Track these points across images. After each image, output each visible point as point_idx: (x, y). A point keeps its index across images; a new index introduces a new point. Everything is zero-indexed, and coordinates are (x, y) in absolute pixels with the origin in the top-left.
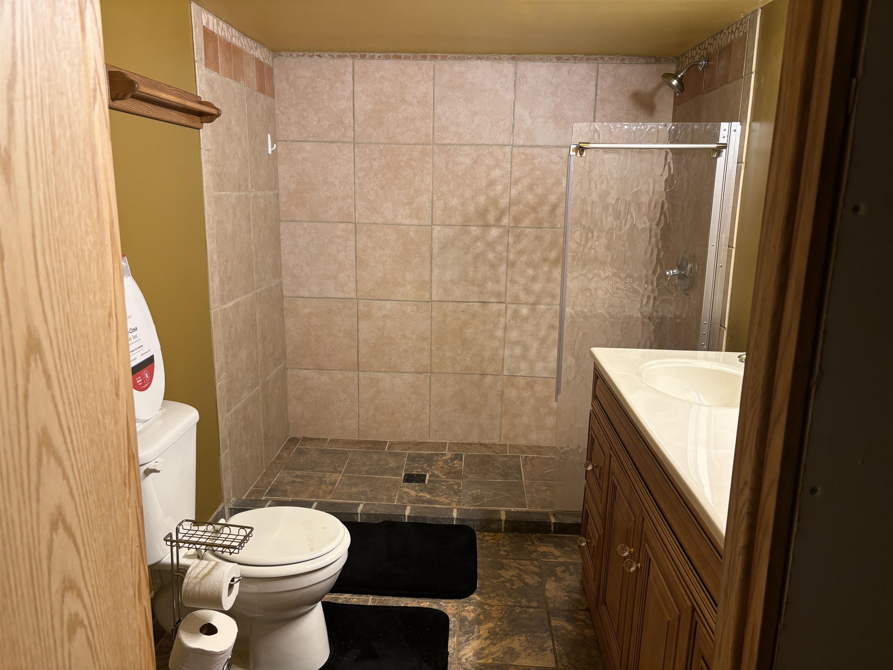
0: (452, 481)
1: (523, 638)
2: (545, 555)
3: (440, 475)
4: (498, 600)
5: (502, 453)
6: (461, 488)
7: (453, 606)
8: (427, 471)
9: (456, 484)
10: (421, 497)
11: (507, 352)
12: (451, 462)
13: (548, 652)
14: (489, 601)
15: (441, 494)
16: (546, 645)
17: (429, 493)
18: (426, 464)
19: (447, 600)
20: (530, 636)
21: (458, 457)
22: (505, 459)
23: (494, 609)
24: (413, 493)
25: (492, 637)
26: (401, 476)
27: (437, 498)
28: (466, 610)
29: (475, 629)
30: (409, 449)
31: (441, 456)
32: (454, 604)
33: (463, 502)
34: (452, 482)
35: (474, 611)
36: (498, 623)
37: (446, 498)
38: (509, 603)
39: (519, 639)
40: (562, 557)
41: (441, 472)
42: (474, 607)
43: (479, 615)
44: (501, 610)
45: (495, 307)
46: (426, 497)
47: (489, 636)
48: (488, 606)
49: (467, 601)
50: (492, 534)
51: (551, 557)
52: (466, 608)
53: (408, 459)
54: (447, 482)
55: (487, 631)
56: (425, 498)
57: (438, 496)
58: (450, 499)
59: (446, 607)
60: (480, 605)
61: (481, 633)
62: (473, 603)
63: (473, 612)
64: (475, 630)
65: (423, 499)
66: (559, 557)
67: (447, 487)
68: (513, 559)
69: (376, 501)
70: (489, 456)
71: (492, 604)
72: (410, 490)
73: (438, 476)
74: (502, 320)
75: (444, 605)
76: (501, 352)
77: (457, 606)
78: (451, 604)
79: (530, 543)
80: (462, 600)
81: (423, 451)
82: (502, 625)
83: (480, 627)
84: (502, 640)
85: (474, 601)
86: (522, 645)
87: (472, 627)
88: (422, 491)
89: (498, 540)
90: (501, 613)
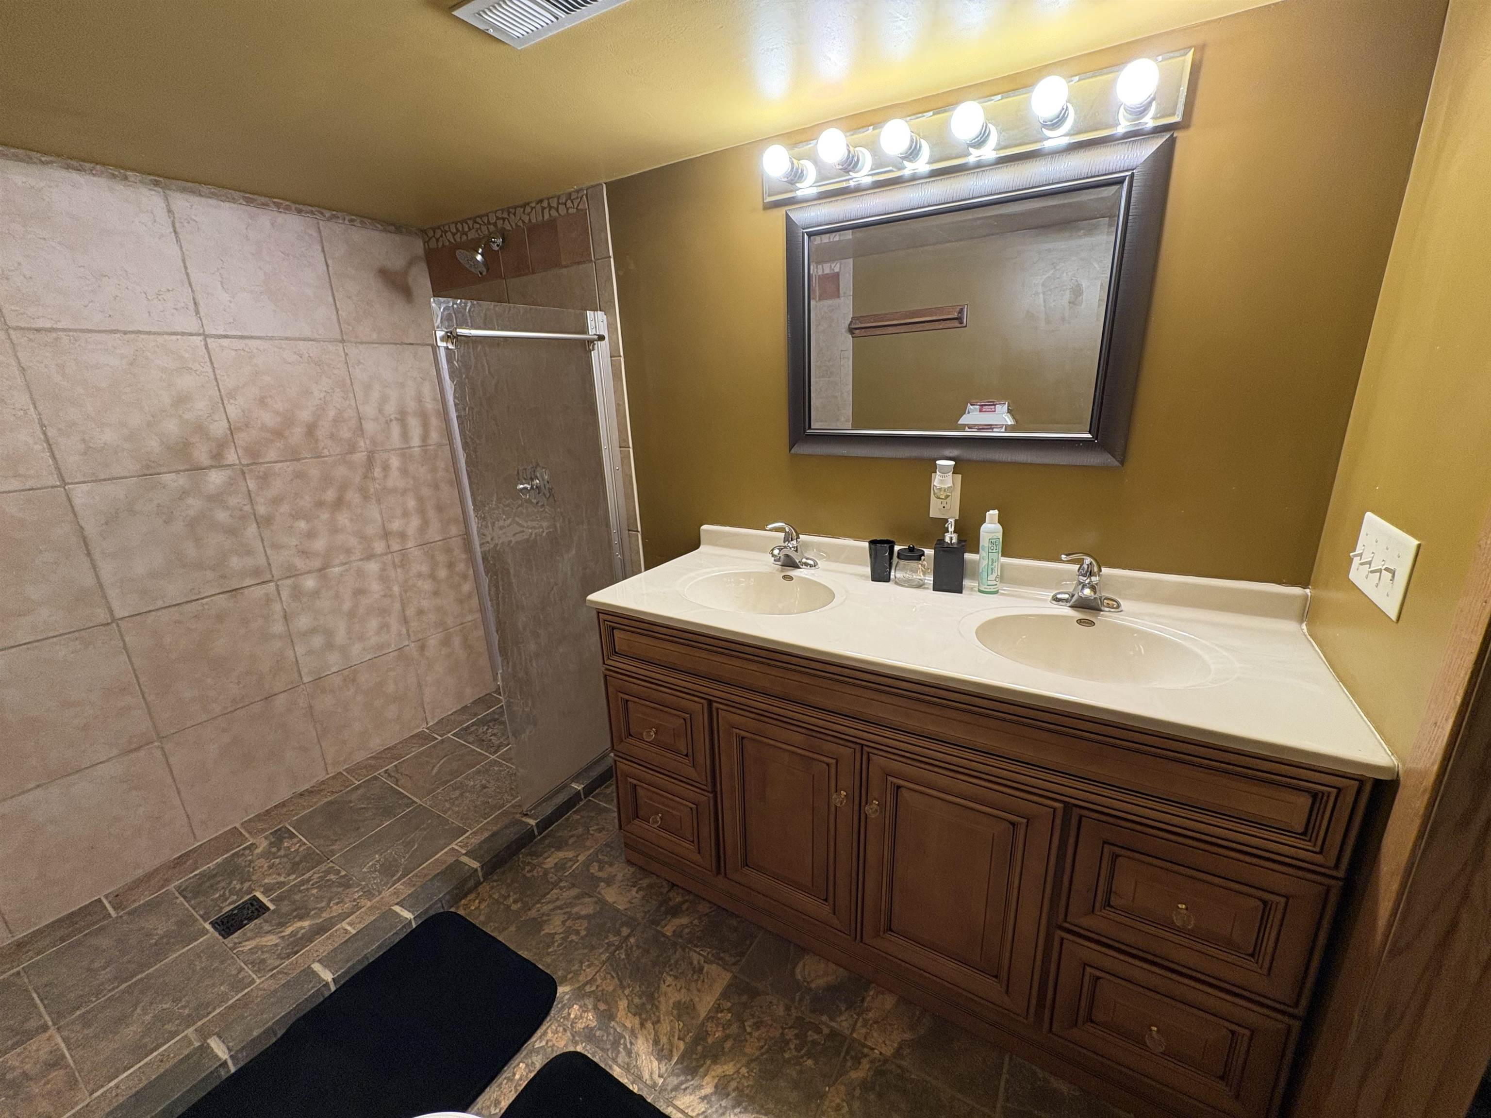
0: (314, 873)
1: (669, 980)
2: (560, 867)
3: (282, 879)
4: (589, 966)
5: (347, 787)
6: (343, 873)
7: (556, 1032)
8: (250, 890)
9: (328, 872)
10: (292, 934)
11: (300, 650)
12: (279, 850)
13: (706, 967)
14: (582, 978)
15: (323, 904)
16: (695, 962)
17: (301, 918)
18: (235, 882)
19: (539, 1033)
20: (671, 970)
21: (280, 836)
22: (360, 792)
23: (599, 981)
24: (271, 940)
25: (644, 1016)
26: (205, 932)
27: (325, 915)
28: (576, 1018)
29: (615, 1030)
30: (167, 881)
31: (247, 852)
32: (554, 1027)
33: (374, 889)
34: (316, 876)
35: (584, 1009)
36: (627, 992)
37: (338, 903)
38: (604, 957)
39: (668, 986)
40: (579, 854)
41: (279, 874)
42: (577, 1004)
43: (595, 1008)
44: (607, 973)
45: (258, 592)
46: (302, 928)
47: (640, 1018)
48: (589, 986)
49: (560, 1006)
50: (472, 896)
51: (570, 864)
52: (572, 1016)
53: (185, 897)
54: (309, 880)
55: (629, 1015)
56: (303, 931)
57: (322, 910)
58: (347, 900)
59: (550, 1044)
60: (580, 994)
61: (629, 1025)
62: (569, 999)
63: (584, 1011)
64: (618, 1030)
65: (303, 935)
66: (577, 856)
67: (320, 888)
68: (536, 903)
69: (214, 1009)
70: (330, 803)
71: (589, 978)
72: (258, 940)
73: (282, 884)
74: (277, 607)
75: (544, 1043)
76: (289, 653)
77: (559, 1026)
78: (549, 1031)
79: (528, 868)
80: (553, 1012)
81: (203, 865)
82: (632, 990)
83: (618, 1019)
84: (657, 1007)
85: (567, 997)
86: (678, 988)
87: (612, 1031)
88: (282, 925)
89: (490, 896)
90: (613, 977)
